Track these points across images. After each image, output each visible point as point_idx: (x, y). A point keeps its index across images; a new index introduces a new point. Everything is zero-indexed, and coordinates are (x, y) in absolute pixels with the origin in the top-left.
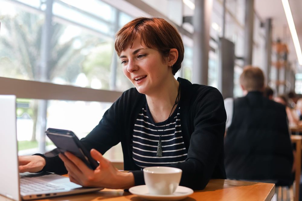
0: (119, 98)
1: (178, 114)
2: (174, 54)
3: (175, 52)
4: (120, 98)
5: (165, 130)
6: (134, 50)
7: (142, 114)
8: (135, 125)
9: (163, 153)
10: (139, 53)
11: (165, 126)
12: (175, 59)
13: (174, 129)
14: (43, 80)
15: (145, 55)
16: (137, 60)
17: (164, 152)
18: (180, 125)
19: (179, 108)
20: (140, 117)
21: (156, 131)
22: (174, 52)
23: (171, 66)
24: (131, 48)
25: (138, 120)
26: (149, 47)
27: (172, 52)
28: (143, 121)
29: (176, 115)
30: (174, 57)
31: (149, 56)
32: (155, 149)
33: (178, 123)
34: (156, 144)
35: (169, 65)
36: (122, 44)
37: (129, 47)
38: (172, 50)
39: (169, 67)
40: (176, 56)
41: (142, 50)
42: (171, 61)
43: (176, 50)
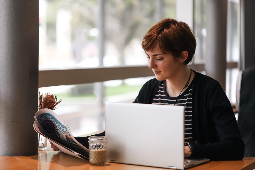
1: (189, 94)
2: (185, 55)
7: (160, 91)
12: (185, 58)
15: (161, 59)
26: (164, 53)
27: (183, 53)
31: (165, 59)
38: (184, 52)
39: (180, 63)
40: (186, 56)
41: (159, 55)
42: (182, 60)
43: (186, 52)
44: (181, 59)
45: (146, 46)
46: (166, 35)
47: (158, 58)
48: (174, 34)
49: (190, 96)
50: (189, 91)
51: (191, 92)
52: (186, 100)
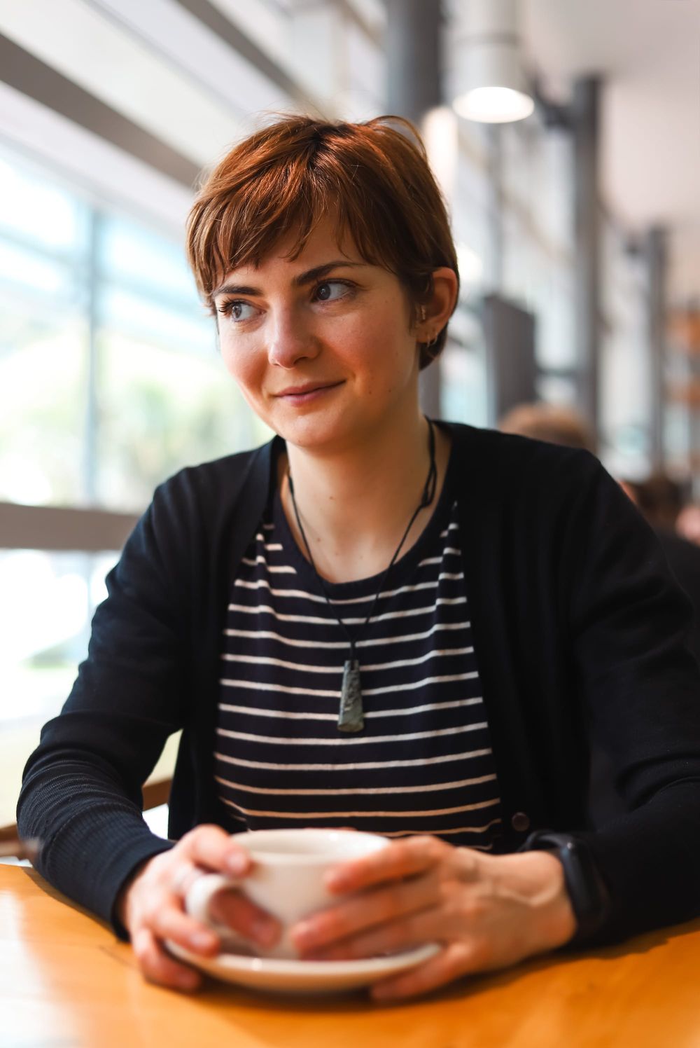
1: (447, 550)
3: (448, 283)
7: (260, 559)
8: (231, 608)
9: (366, 721)
11: (373, 597)
20: (251, 574)
21: (334, 622)
22: (445, 282)
25: (239, 583)
28: (262, 589)
30: (440, 304)
32: (332, 706)
35: (421, 339)
39: (418, 344)
40: (448, 300)
43: (451, 273)
49: (451, 564)
50: (445, 534)
51: (454, 540)
52: (432, 590)
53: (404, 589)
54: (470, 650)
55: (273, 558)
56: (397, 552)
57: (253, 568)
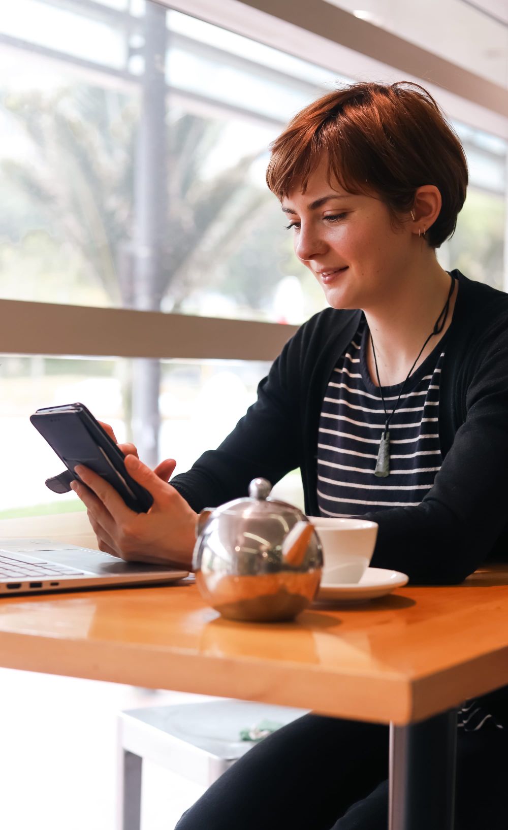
0: (287, 341)
1: (436, 371)
2: (431, 201)
3: (433, 194)
4: (290, 341)
5: (397, 411)
6: (312, 200)
7: (344, 370)
8: (326, 399)
10: (328, 210)
11: (397, 398)
12: (431, 215)
13: (422, 409)
14: (143, 304)
15: (341, 215)
16: (323, 224)
17: (394, 457)
18: (437, 403)
19: (442, 355)
20: (337, 378)
22: (431, 195)
23: (422, 234)
24: (303, 194)
25: (331, 384)
26: (352, 191)
27: (422, 194)
28: (343, 389)
29: (431, 373)
30: (430, 207)
31: (355, 215)
33: (432, 396)
34: (377, 434)
35: (415, 232)
36: (280, 182)
37: (300, 188)
38: (422, 189)
39: (414, 235)
40: (434, 206)
41: (333, 201)
42: (421, 221)
43: (434, 189)
44: (417, 219)
45: (283, 169)
46: (353, 123)
47: (328, 213)
48: (381, 120)
53: (412, 394)
54: (437, 436)
55: (352, 368)
56: (411, 370)
57: (339, 374)
